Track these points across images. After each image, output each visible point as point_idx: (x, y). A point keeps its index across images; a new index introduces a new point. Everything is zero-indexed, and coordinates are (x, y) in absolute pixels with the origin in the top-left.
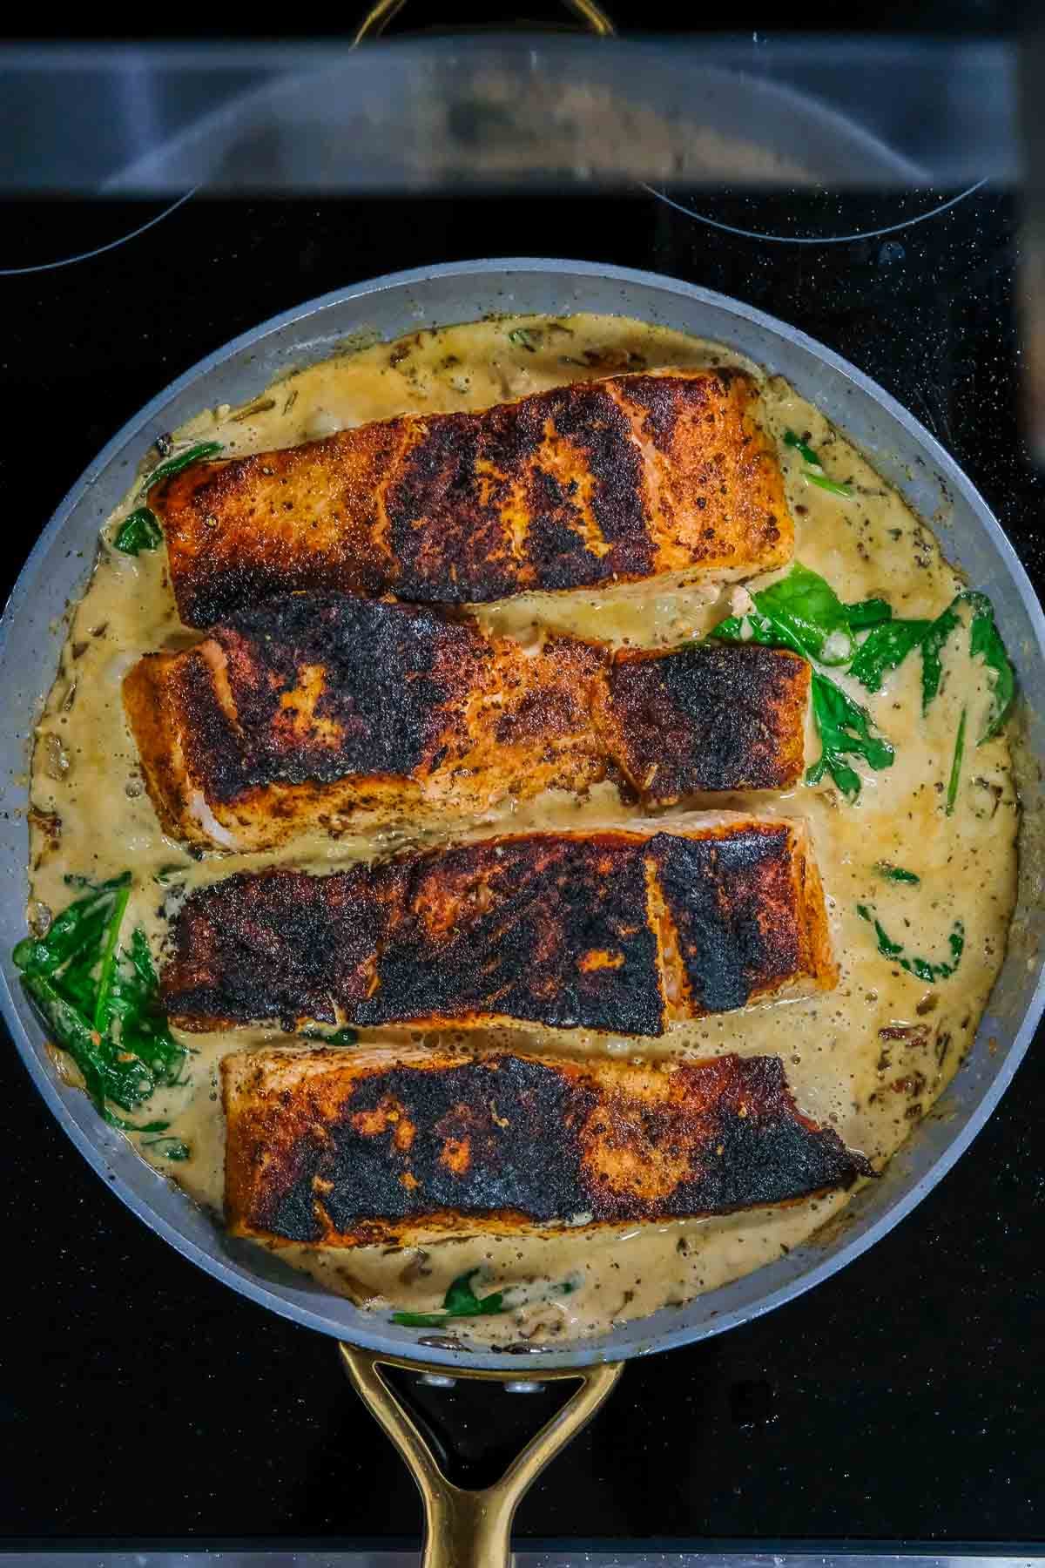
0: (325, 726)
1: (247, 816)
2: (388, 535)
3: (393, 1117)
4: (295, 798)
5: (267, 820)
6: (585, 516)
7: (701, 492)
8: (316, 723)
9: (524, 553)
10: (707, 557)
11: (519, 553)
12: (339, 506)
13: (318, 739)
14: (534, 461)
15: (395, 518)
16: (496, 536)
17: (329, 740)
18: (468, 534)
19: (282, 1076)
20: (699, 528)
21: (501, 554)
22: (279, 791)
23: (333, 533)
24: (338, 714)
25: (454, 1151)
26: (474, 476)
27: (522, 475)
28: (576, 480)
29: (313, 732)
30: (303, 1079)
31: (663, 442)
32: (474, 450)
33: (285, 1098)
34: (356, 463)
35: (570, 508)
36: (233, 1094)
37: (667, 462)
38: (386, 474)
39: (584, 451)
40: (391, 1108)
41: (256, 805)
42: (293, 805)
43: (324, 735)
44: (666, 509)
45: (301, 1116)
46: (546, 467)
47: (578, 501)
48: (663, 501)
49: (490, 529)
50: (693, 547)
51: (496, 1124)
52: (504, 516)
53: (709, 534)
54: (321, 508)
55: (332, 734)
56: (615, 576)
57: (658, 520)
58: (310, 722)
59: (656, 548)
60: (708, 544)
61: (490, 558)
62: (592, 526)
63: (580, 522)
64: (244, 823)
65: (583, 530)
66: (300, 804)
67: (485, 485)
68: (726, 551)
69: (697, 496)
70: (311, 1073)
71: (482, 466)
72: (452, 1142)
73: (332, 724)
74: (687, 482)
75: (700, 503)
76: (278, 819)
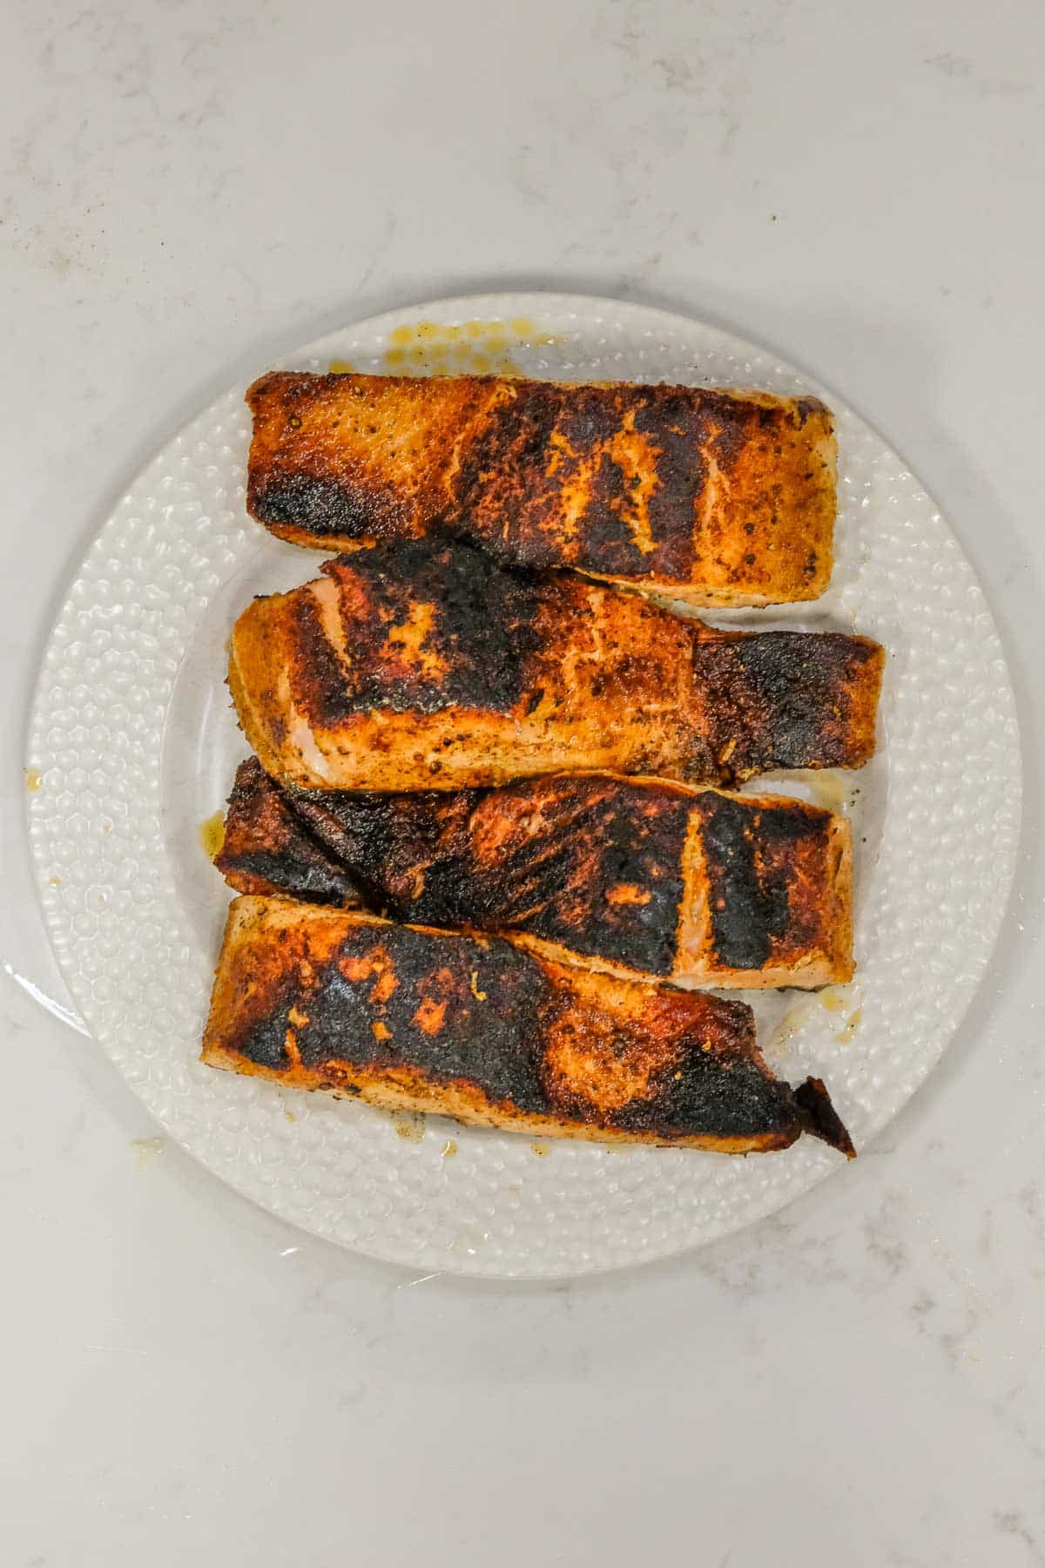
0: (431, 660)
1: (348, 746)
2: (457, 480)
3: (379, 967)
4: (395, 730)
5: (365, 751)
6: (641, 511)
7: (752, 518)
8: (423, 657)
9: (575, 530)
10: (743, 580)
11: (571, 530)
12: (419, 445)
13: (424, 672)
14: (606, 449)
15: (466, 466)
16: (554, 507)
17: (434, 673)
18: (528, 497)
19: (284, 915)
20: (742, 551)
21: (554, 525)
22: (380, 719)
23: (408, 467)
24: (445, 649)
25: (428, 1011)
26: (548, 447)
27: (592, 457)
28: (640, 476)
29: (418, 665)
30: (303, 921)
31: (728, 463)
32: (553, 424)
33: (283, 935)
34: (442, 408)
35: (630, 501)
36: (237, 928)
37: (727, 484)
38: (468, 426)
39: (657, 451)
40: (378, 959)
41: (357, 732)
42: (391, 737)
43: (429, 669)
44: (715, 527)
45: (294, 952)
46: (616, 456)
47: (638, 497)
48: (715, 519)
49: (550, 499)
50: (733, 568)
51: (474, 996)
52: (565, 492)
53: (750, 559)
54: (401, 440)
55: (436, 667)
56: (653, 573)
57: (706, 534)
58: (416, 656)
59: (697, 558)
60: (747, 568)
61: (542, 526)
62: (645, 522)
63: (634, 516)
64: (344, 753)
65: (634, 524)
66: (399, 736)
67: (554, 459)
68: (762, 578)
69: (747, 521)
70: (312, 916)
71: (557, 439)
72: (429, 1003)
73: (438, 659)
74: (741, 507)
75: (749, 528)
76: (376, 753)
